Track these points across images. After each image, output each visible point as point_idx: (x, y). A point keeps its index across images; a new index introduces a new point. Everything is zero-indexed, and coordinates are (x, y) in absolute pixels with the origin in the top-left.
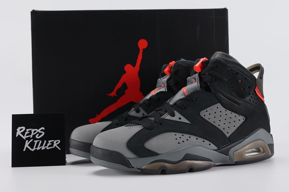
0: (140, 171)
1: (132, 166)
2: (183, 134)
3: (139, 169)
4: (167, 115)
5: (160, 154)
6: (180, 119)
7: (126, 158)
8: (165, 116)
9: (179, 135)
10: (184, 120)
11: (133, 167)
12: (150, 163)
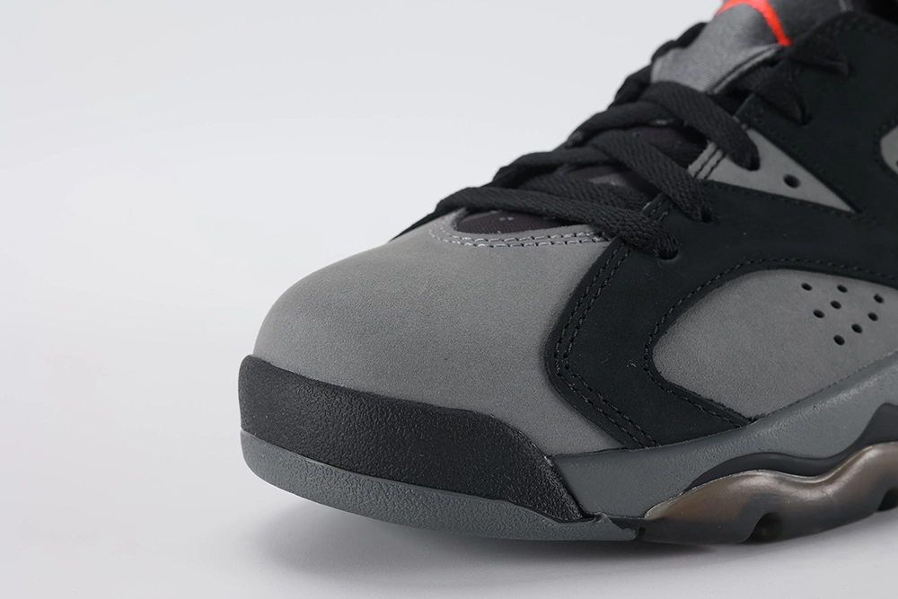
0: (630, 535)
1: (581, 510)
2: (846, 282)
3: (621, 523)
4: (713, 161)
5: (751, 420)
6: (791, 182)
7: (542, 454)
8: (707, 168)
9: (824, 287)
10: (813, 190)
11: (587, 516)
12: (697, 483)
